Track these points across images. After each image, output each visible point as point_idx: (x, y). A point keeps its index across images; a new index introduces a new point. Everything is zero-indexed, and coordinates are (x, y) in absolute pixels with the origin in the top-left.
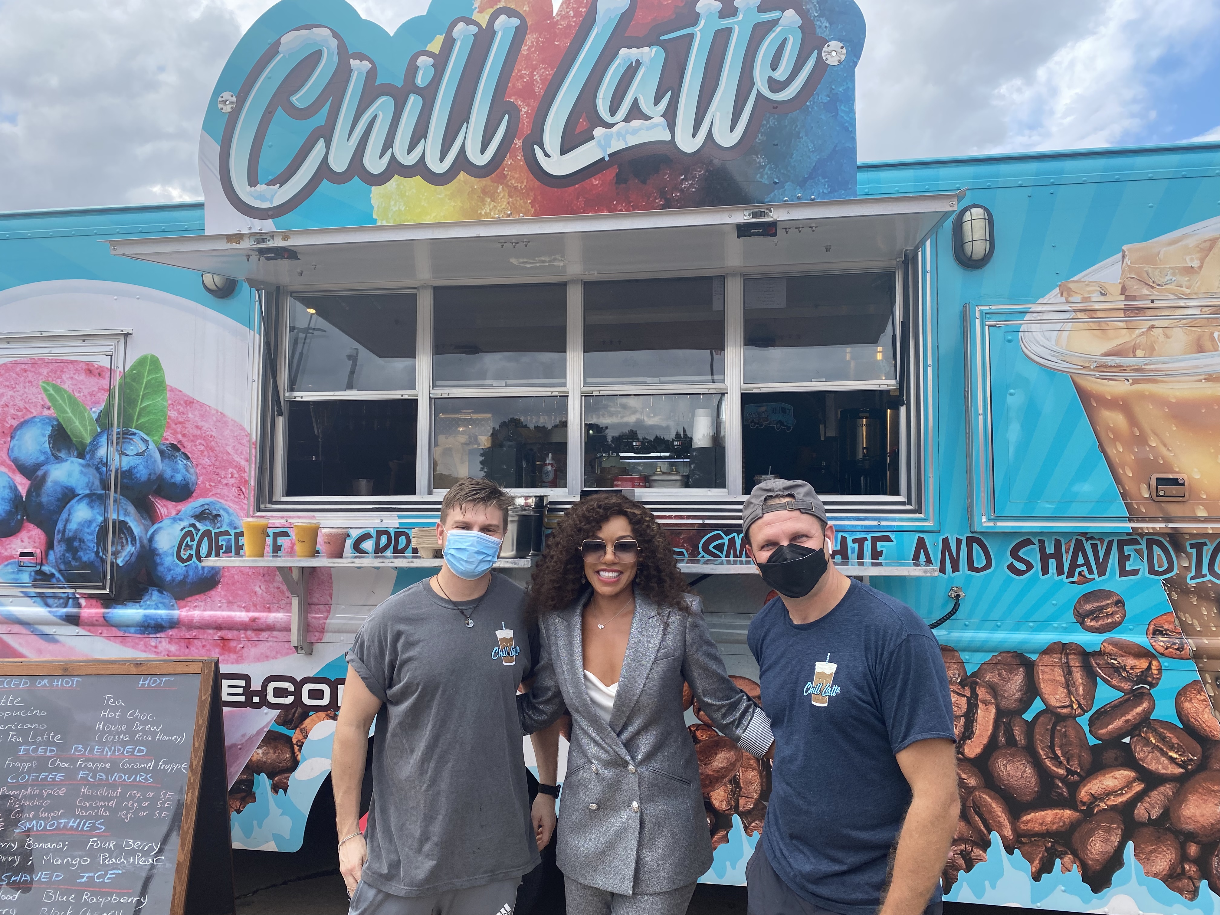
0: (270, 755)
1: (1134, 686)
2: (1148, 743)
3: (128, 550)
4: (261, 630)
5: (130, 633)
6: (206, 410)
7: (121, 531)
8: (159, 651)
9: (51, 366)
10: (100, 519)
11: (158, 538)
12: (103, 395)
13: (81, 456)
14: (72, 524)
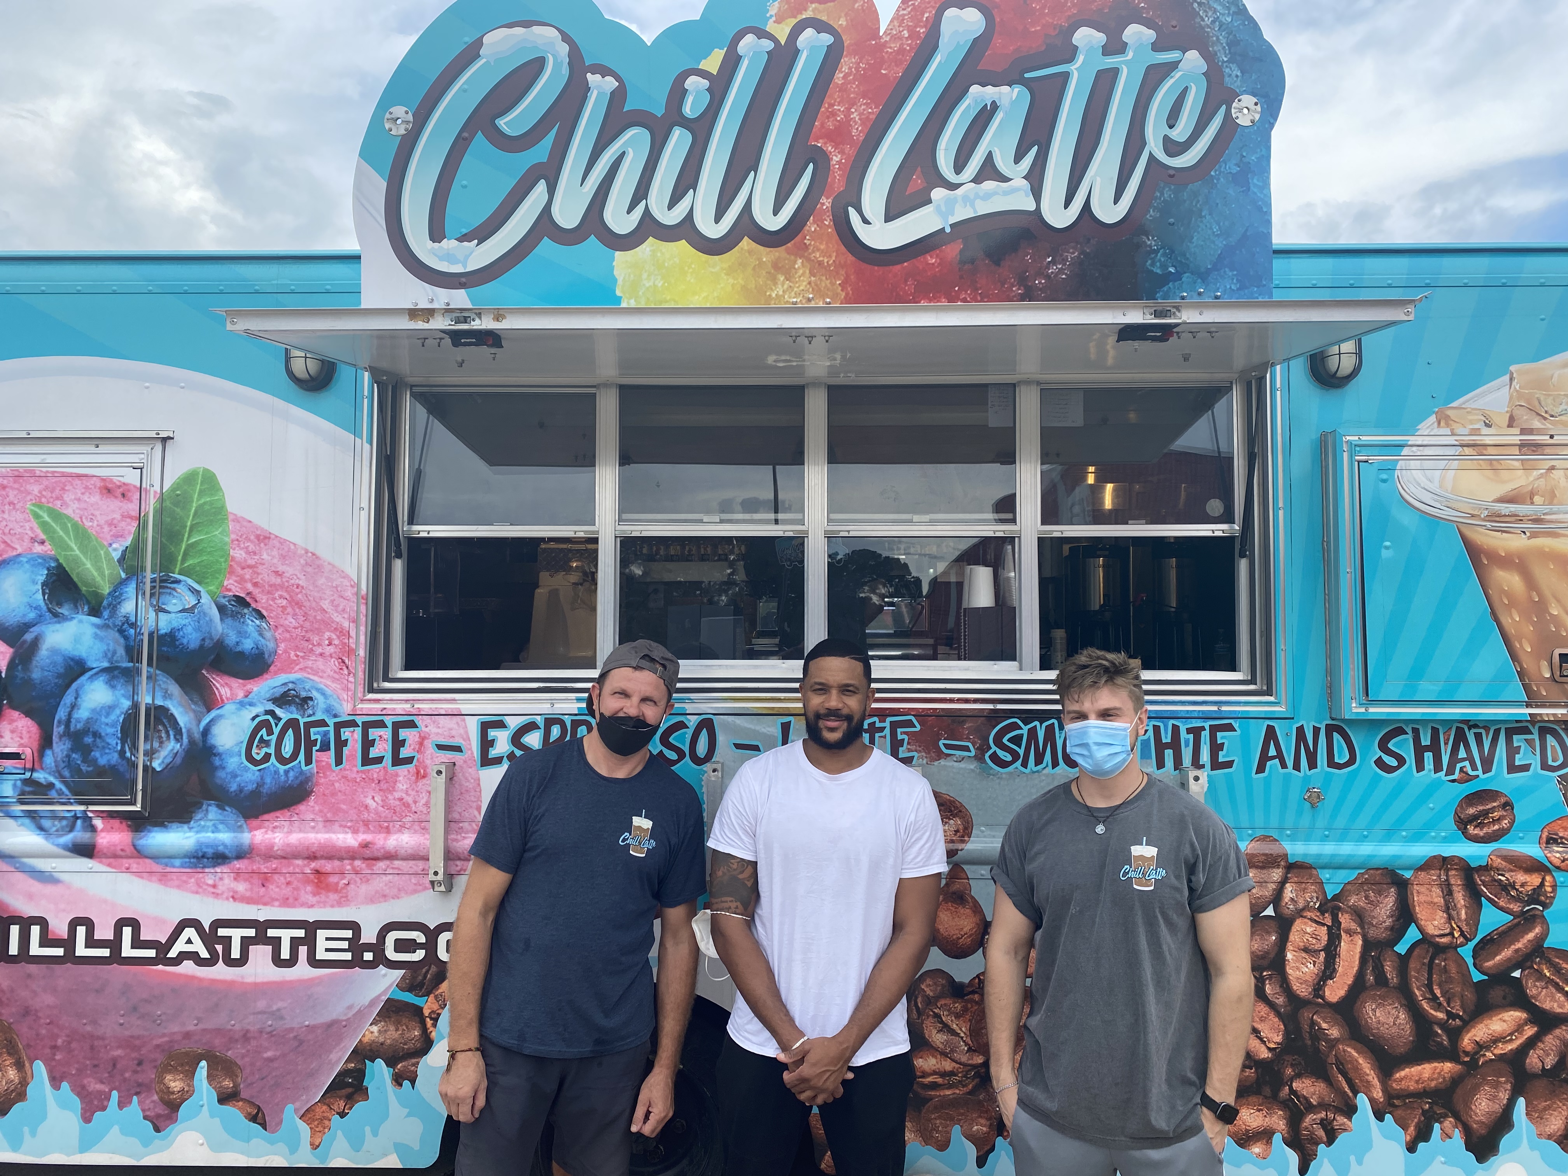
0: (389, 1033)
1: (1524, 907)
2: (1541, 976)
3: (170, 747)
4: (376, 859)
5: (174, 867)
6: (289, 548)
7: (158, 721)
8: (219, 892)
9: (45, 482)
10: (126, 704)
11: (216, 730)
12: (129, 524)
13: (95, 612)
14: (80, 711)
